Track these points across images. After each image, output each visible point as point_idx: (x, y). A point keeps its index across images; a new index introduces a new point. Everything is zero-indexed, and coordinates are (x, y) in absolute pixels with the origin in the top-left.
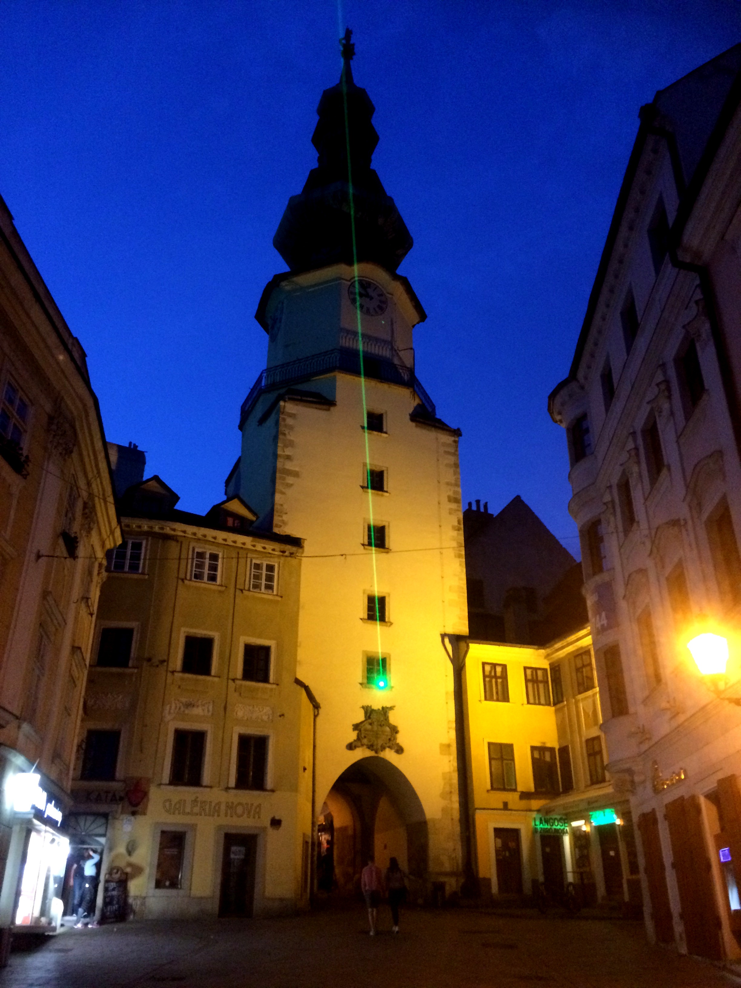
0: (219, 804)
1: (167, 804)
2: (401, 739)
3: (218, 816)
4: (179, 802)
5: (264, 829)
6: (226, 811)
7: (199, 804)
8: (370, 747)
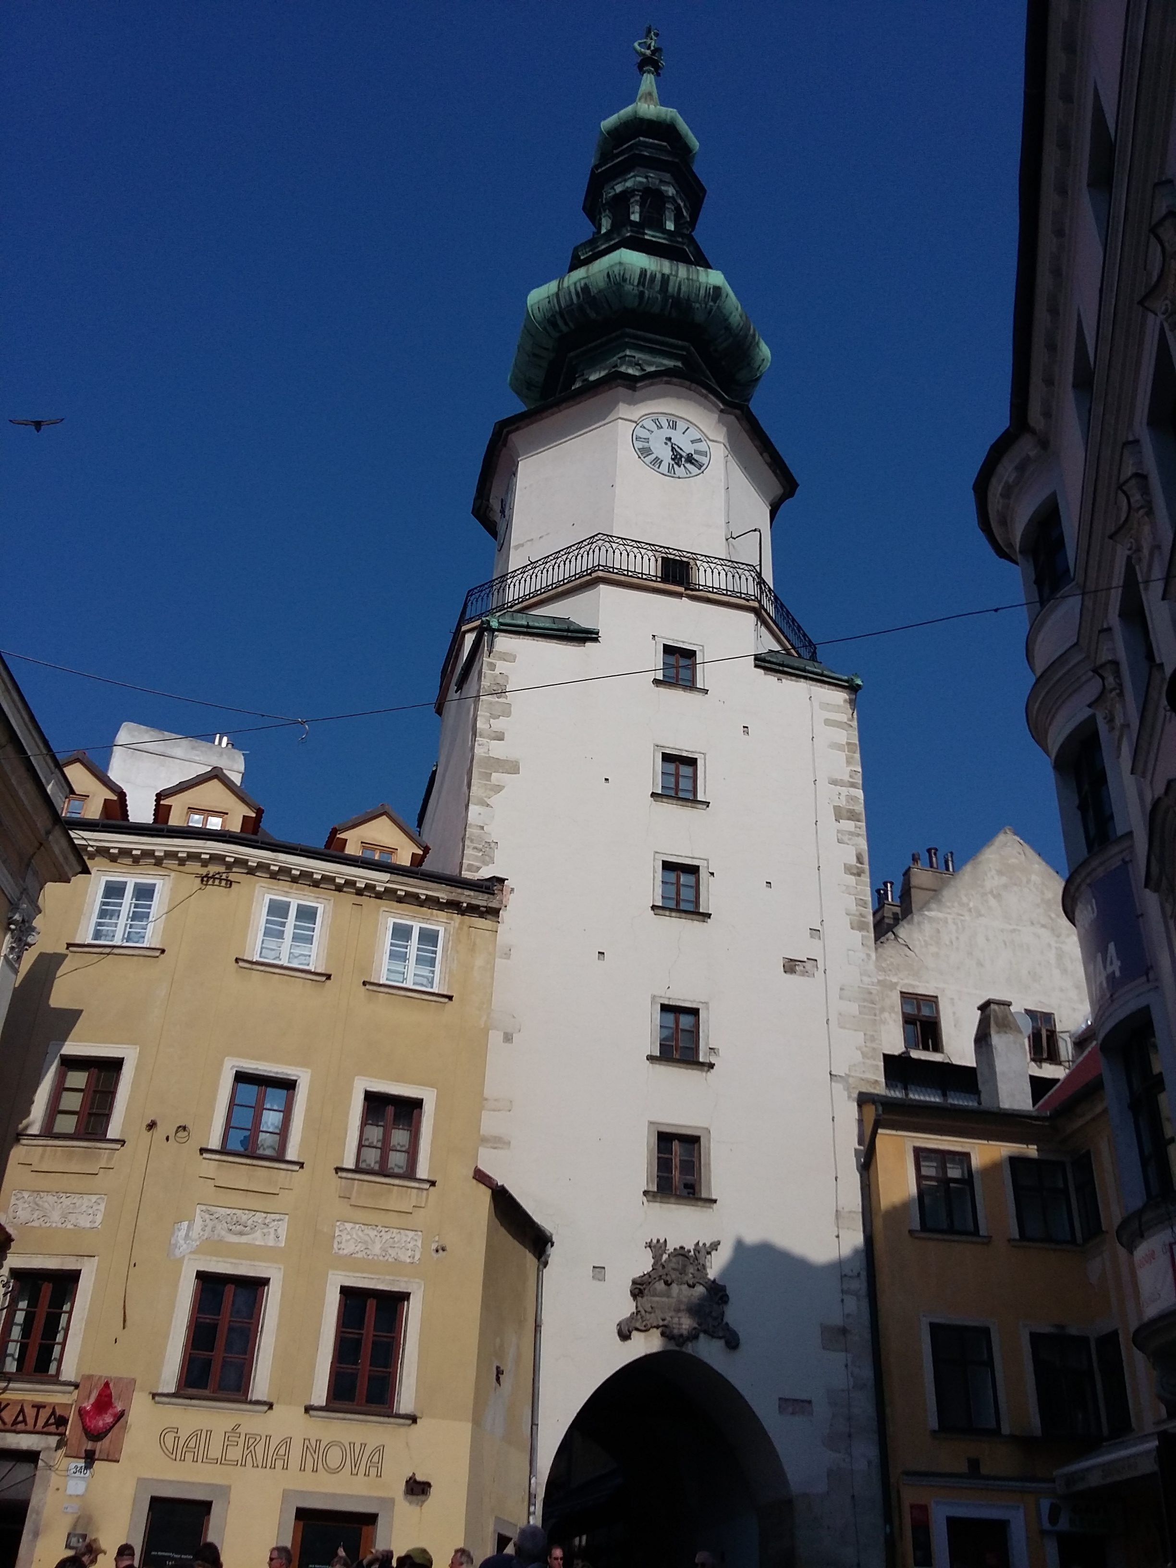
0: (287, 1442)
1: (169, 1439)
2: (733, 1315)
3: (285, 1468)
4: (196, 1434)
5: (390, 1502)
6: (304, 1460)
7: (241, 1441)
8: (665, 1331)
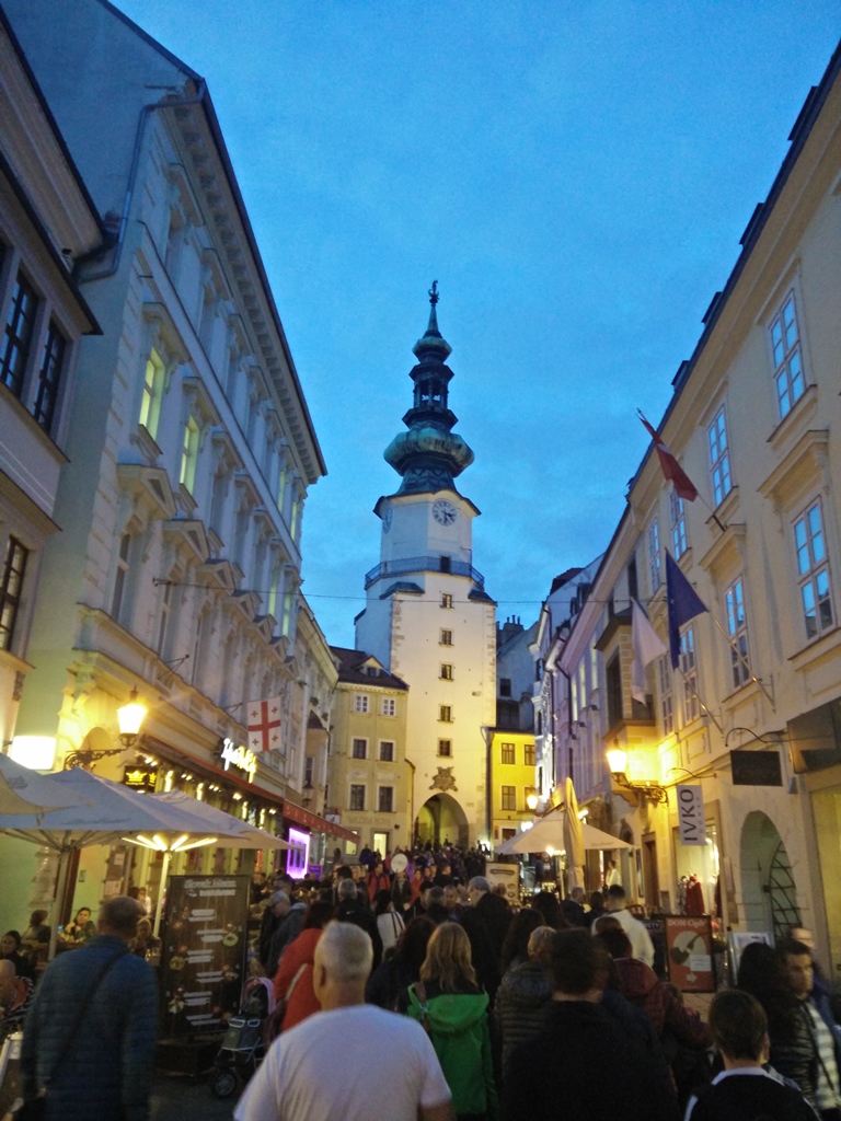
0: (372, 818)
1: (350, 819)
2: (456, 784)
3: (372, 824)
4: (355, 818)
5: (392, 830)
6: (375, 821)
7: (363, 819)
8: (441, 788)
